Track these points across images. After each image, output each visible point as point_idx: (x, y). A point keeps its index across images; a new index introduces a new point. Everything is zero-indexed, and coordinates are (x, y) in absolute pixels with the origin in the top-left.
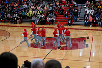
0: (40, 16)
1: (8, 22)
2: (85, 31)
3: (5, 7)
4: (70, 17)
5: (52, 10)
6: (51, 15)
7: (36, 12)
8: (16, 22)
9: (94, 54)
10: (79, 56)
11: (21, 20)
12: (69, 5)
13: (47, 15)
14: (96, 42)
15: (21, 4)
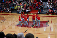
0: (22, 9)
1: (4, 12)
2: (47, 17)
3: (2, 4)
4: (39, 9)
5: (29, 6)
6: (28, 8)
7: (20, 7)
8: (9, 12)
9: (52, 30)
10: (44, 31)
11: (11, 11)
12: (38, 3)
13: (26, 8)
14: (53, 24)
15: (11, 2)
